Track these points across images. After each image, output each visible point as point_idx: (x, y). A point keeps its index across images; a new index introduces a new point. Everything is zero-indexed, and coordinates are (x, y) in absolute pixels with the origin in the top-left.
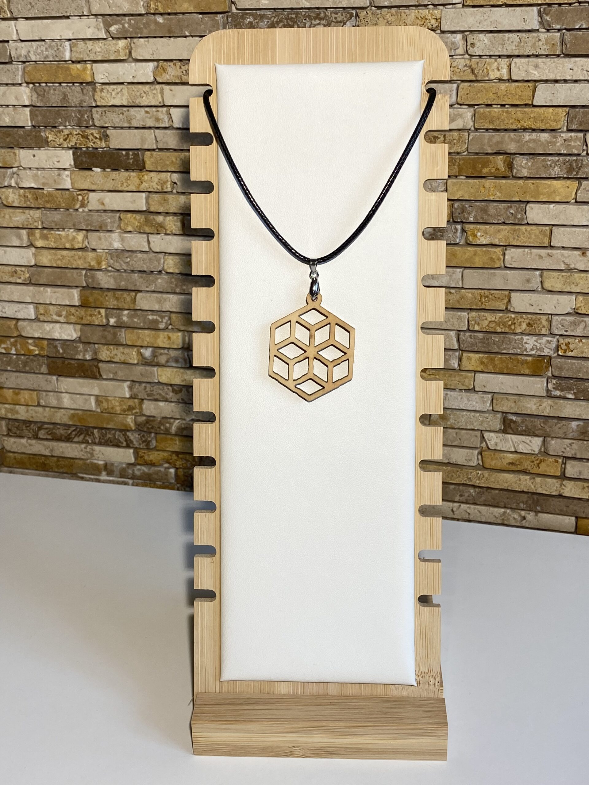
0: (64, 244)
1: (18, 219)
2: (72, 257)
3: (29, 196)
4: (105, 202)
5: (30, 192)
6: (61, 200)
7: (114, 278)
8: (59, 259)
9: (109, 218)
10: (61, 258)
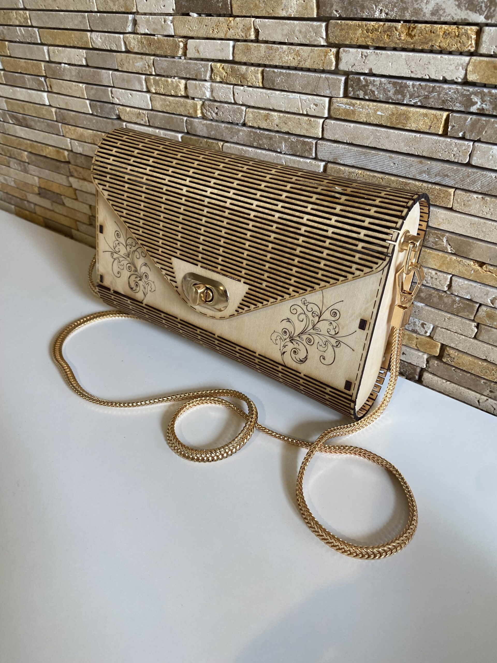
0: (170, 91)
1: (138, 64)
2: (177, 104)
3: (145, 43)
4: (199, 50)
5: (145, 38)
6: (167, 47)
7: (206, 126)
8: (167, 105)
9: (203, 67)
10: (169, 104)
